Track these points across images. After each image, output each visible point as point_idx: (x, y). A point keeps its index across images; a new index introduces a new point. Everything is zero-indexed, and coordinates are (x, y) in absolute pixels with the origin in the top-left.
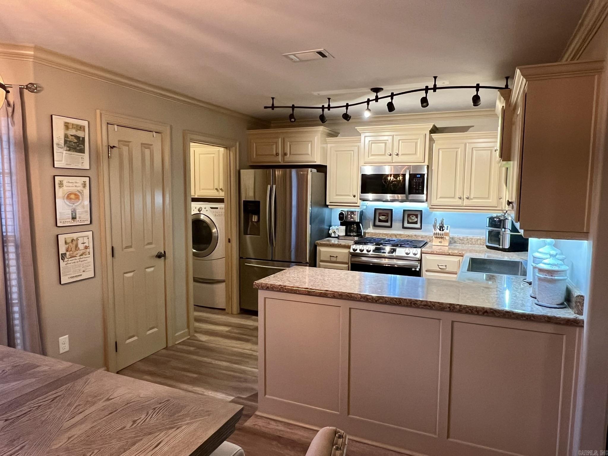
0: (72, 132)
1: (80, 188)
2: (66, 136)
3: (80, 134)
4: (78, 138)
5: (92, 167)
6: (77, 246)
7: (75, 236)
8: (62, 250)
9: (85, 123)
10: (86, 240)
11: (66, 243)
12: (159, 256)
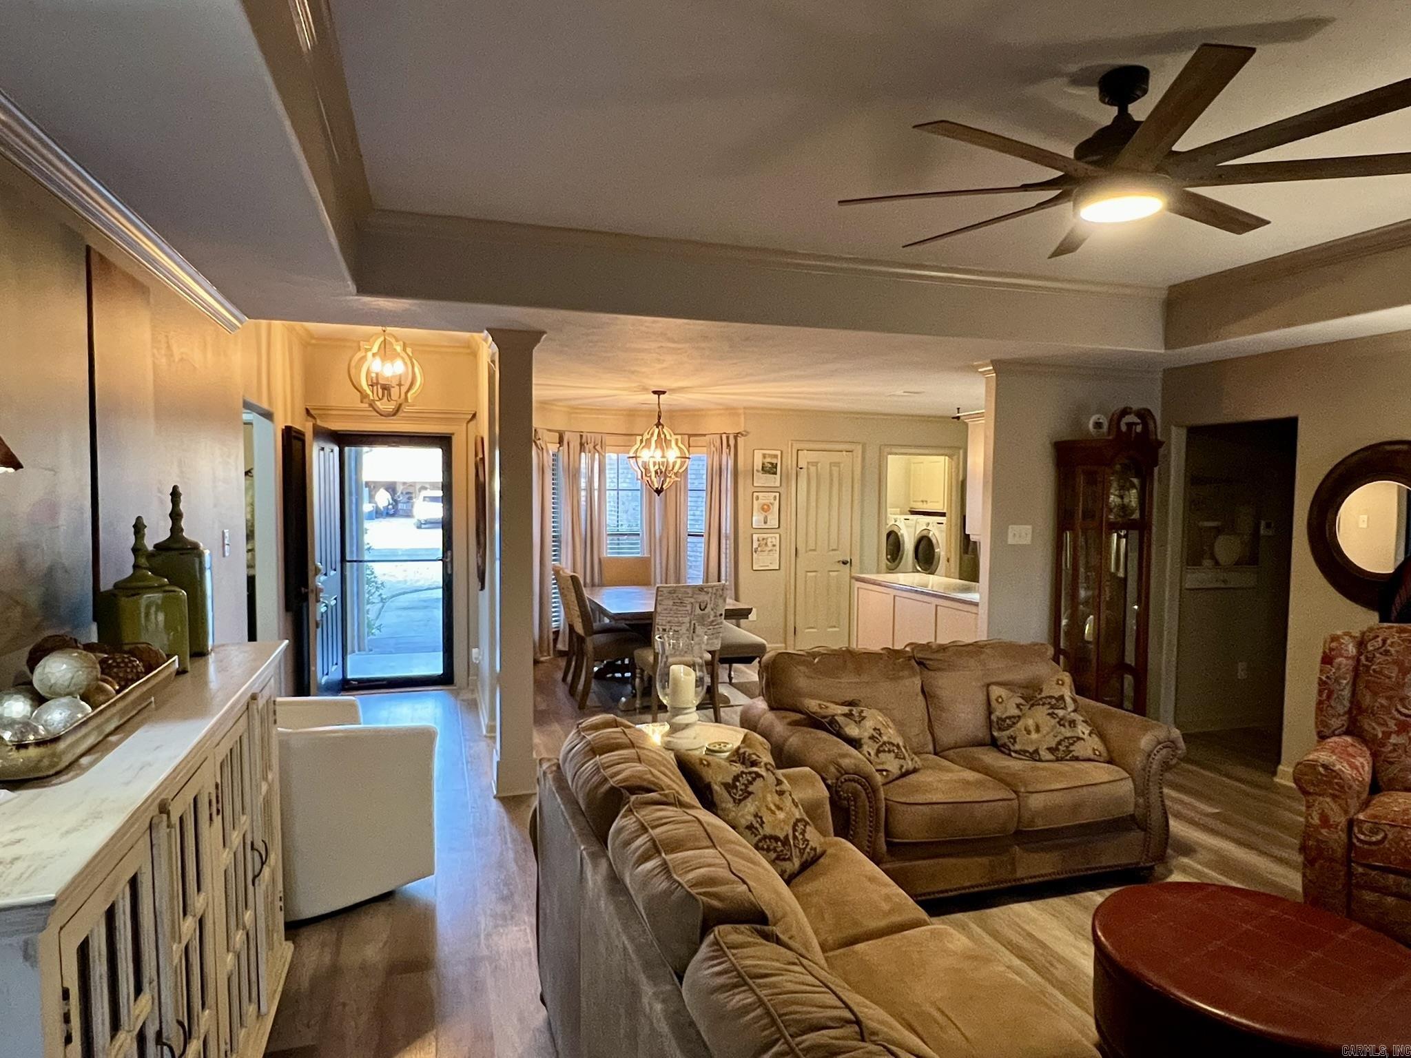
0: (768, 460)
1: (772, 501)
2: (763, 464)
3: (774, 461)
4: (772, 464)
5: (784, 484)
6: (766, 544)
7: (765, 536)
8: (755, 546)
9: (779, 453)
10: (774, 540)
11: (758, 540)
12: (845, 563)
